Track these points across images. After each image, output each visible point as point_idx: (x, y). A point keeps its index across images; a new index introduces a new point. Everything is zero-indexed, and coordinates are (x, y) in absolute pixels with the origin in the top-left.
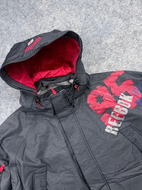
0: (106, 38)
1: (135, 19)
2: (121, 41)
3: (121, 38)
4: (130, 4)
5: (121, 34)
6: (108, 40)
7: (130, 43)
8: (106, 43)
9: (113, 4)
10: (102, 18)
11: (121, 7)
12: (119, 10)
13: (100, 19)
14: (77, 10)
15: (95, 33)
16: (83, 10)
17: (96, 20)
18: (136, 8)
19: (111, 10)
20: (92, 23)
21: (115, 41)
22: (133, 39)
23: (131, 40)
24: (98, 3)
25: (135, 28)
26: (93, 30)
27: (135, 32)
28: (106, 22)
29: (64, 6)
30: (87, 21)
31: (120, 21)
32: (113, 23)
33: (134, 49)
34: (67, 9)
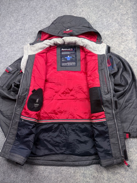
0: (106, 31)
1: (126, 27)
2: (113, 35)
3: (113, 34)
4: (127, 19)
5: (115, 32)
6: (106, 32)
7: (117, 38)
8: (104, 33)
9: (117, 16)
10: (108, 20)
11: (121, 19)
12: (119, 20)
13: (107, 20)
14: (97, 11)
15: (101, 26)
16: (100, 12)
17: (105, 20)
18: (129, 22)
19: (115, 18)
20: (102, 21)
21: (109, 34)
22: (120, 37)
23: (118, 37)
24: (110, 12)
25: (123, 32)
26: (100, 24)
27: (122, 34)
28: (109, 23)
29: (90, 6)
30: (99, 19)
31: (117, 25)
32: (113, 25)
33: (118, 42)
34: (92, 9)
